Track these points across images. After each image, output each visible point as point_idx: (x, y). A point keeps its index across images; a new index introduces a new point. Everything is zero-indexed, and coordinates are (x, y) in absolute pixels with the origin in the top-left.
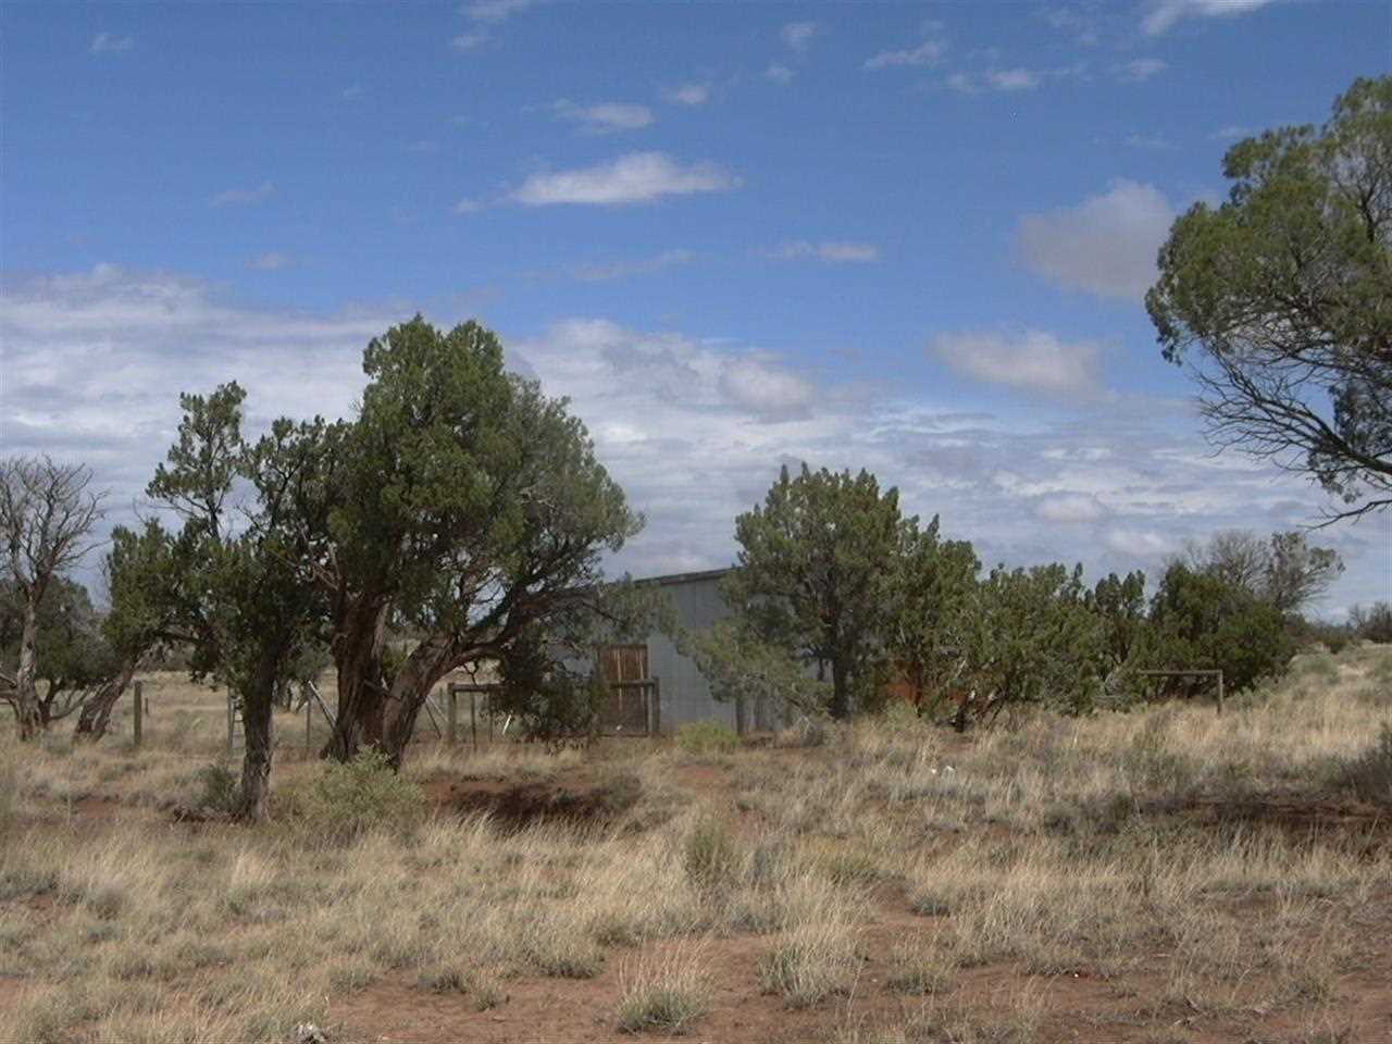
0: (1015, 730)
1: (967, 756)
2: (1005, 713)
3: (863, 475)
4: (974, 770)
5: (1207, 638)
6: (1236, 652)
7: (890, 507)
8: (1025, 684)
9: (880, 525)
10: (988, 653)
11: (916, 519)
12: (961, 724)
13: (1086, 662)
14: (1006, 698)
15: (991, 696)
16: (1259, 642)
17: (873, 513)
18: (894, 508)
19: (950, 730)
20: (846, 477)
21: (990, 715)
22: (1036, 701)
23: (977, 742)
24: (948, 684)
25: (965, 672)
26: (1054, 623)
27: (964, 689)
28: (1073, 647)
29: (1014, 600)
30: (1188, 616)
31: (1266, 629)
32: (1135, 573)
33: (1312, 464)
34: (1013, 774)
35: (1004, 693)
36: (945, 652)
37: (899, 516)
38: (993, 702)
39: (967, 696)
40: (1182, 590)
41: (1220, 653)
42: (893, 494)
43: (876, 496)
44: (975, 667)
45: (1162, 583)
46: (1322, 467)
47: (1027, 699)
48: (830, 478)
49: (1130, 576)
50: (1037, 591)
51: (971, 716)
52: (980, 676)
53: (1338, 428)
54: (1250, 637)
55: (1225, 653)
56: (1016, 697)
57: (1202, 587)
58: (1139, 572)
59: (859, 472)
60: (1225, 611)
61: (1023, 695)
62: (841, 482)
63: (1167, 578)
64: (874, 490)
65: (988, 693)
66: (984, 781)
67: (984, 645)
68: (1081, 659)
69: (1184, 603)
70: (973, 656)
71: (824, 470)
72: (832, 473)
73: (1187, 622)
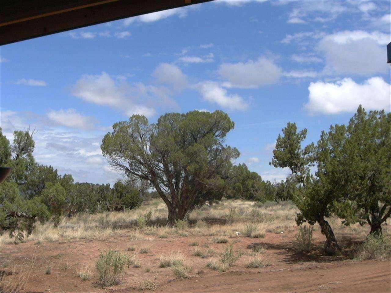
0: (80, 217)
1: (71, 221)
2: (78, 214)
3: (50, 166)
4: (72, 223)
5: (124, 198)
6: (129, 201)
7: (55, 173)
8: (82, 208)
9: (54, 177)
10: (75, 202)
11: (61, 175)
12: (69, 216)
13: (94, 204)
14: (79, 211)
15: (75, 211)
16: (134, 199)
17: (52, 174)
18: (57, 173)
19: (67, 217)
20: (47, 167)
21: (75, 214)
22: (84, 211)
23: (73, 219)
24: (67, 208)
25: (70, 206)
26: (88, 196)
27: (70, 209)
28: (92, 201)
29: (80, 191)
30: (119, 193)
31: (136, 196)
32: (108, 184)
33: (126, 173)
34: (79, 224)
35: (78, 210)
36: (66, 202)
37: (57, 175)
38: (76, 212)
39: (71, 210)
40: (118, 187)
41: (126, 201)
42: (56, 171)
43: (53, 171)
44: (72, 205)
45: (114, 186)
46: (128, 173)
47: (83, 211)
48: (43, 167)
49: (107, 184)
50: (85, 190)
51: (71, 214)
52: (74, 206)
53: (129, 168)
54: (133, 197)
55: (127, 201)
56: (80, 211)
57: (122, 187)
58: (109, 183)
59: (49, 166)
60: (128, 192)
61: (82, 210)
62: (46, 168)
63: (115, 185)
64: (53, 169)
65: (75, 210)
66: (74, 225)
67: (74, 200)
68: (93, 203)
69: (118, 190)
70: (72, 203)
71: (42, 165)
72: (44, 166)
73: (119, 194)
